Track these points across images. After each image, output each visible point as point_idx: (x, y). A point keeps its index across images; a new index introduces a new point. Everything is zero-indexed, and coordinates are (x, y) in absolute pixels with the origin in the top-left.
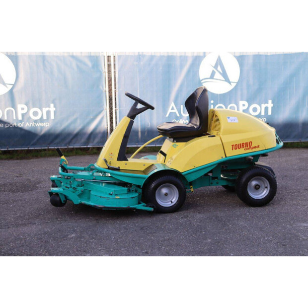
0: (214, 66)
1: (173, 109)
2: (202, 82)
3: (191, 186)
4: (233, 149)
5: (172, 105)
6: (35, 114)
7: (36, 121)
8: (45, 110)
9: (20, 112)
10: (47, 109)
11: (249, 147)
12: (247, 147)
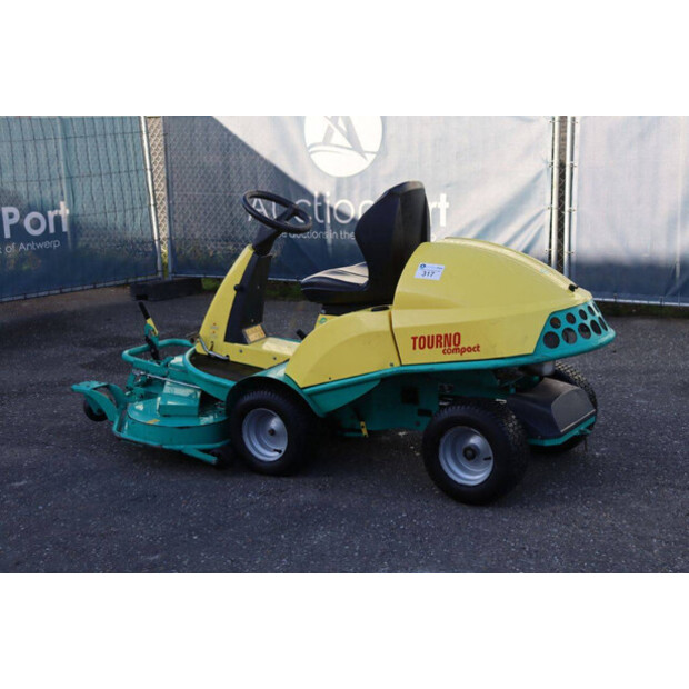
3: (363, 424)
4: (414, 348)
11: (453, 347)
12: (450, 345)
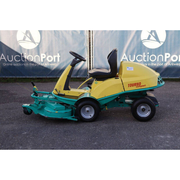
0: (150, 32)
1: (125, 57)
2: (142, 42)
3: (106, 107)
4: (129, 87)
5: (125, 55)
6: (50, 59)
7: (50, 63)
8: (55, 57)
9: (42, 58)
10: (56, 56)
11: (139, 86)
12: (138, 85)
